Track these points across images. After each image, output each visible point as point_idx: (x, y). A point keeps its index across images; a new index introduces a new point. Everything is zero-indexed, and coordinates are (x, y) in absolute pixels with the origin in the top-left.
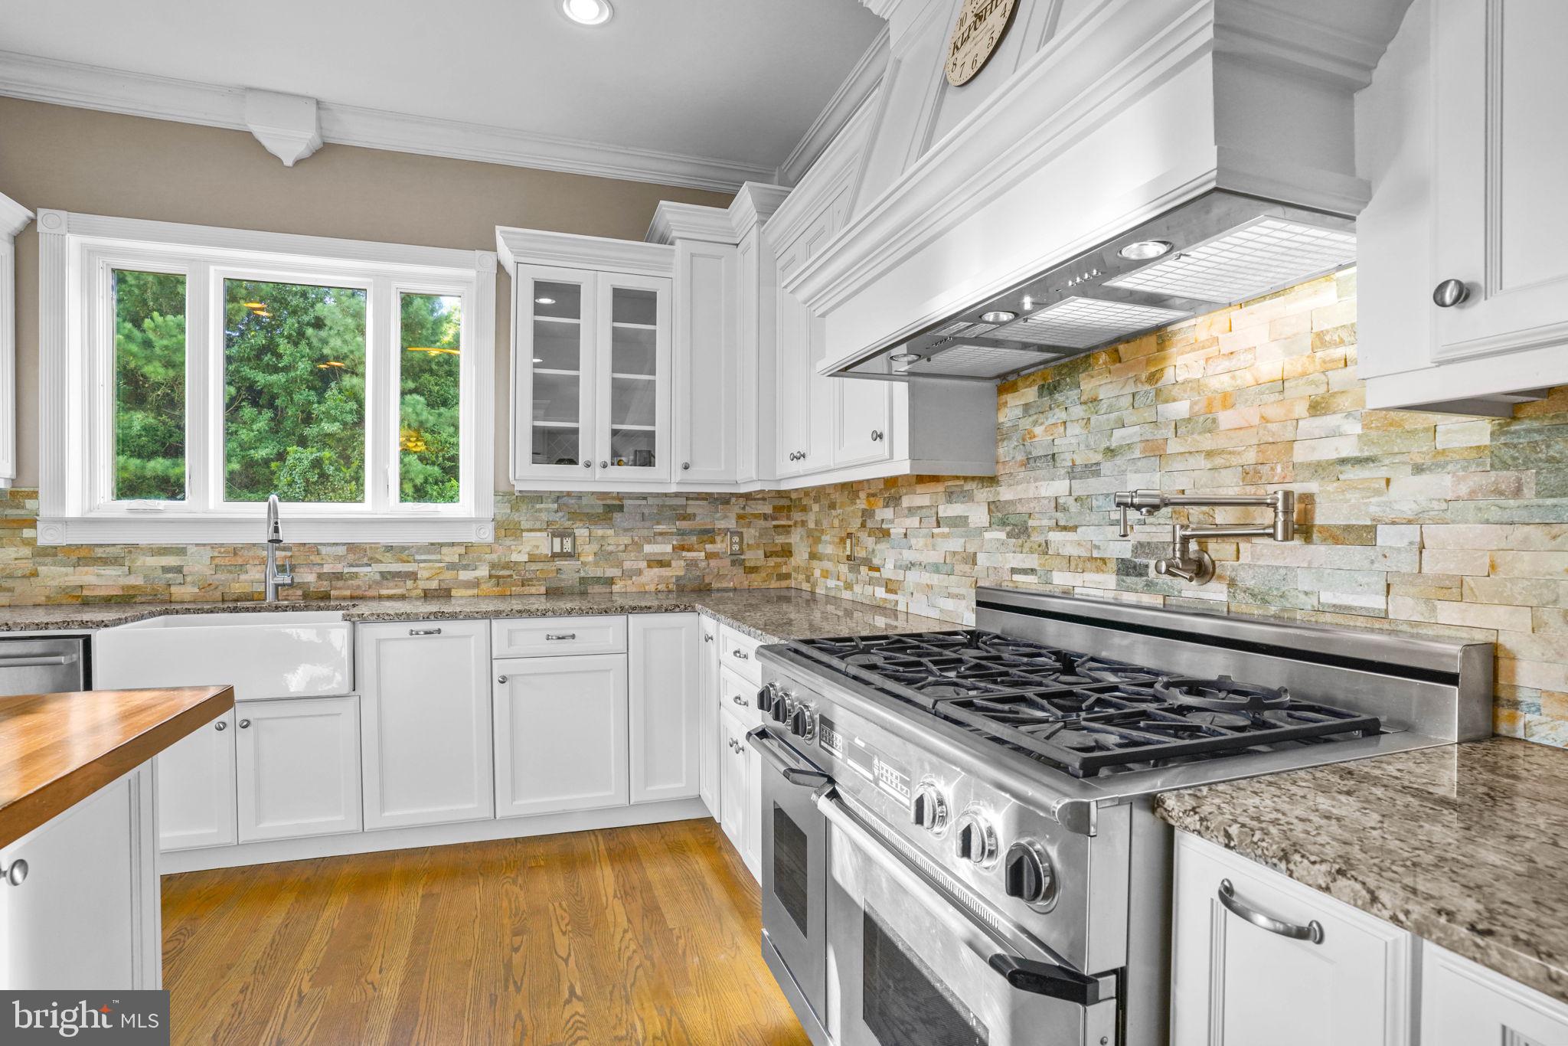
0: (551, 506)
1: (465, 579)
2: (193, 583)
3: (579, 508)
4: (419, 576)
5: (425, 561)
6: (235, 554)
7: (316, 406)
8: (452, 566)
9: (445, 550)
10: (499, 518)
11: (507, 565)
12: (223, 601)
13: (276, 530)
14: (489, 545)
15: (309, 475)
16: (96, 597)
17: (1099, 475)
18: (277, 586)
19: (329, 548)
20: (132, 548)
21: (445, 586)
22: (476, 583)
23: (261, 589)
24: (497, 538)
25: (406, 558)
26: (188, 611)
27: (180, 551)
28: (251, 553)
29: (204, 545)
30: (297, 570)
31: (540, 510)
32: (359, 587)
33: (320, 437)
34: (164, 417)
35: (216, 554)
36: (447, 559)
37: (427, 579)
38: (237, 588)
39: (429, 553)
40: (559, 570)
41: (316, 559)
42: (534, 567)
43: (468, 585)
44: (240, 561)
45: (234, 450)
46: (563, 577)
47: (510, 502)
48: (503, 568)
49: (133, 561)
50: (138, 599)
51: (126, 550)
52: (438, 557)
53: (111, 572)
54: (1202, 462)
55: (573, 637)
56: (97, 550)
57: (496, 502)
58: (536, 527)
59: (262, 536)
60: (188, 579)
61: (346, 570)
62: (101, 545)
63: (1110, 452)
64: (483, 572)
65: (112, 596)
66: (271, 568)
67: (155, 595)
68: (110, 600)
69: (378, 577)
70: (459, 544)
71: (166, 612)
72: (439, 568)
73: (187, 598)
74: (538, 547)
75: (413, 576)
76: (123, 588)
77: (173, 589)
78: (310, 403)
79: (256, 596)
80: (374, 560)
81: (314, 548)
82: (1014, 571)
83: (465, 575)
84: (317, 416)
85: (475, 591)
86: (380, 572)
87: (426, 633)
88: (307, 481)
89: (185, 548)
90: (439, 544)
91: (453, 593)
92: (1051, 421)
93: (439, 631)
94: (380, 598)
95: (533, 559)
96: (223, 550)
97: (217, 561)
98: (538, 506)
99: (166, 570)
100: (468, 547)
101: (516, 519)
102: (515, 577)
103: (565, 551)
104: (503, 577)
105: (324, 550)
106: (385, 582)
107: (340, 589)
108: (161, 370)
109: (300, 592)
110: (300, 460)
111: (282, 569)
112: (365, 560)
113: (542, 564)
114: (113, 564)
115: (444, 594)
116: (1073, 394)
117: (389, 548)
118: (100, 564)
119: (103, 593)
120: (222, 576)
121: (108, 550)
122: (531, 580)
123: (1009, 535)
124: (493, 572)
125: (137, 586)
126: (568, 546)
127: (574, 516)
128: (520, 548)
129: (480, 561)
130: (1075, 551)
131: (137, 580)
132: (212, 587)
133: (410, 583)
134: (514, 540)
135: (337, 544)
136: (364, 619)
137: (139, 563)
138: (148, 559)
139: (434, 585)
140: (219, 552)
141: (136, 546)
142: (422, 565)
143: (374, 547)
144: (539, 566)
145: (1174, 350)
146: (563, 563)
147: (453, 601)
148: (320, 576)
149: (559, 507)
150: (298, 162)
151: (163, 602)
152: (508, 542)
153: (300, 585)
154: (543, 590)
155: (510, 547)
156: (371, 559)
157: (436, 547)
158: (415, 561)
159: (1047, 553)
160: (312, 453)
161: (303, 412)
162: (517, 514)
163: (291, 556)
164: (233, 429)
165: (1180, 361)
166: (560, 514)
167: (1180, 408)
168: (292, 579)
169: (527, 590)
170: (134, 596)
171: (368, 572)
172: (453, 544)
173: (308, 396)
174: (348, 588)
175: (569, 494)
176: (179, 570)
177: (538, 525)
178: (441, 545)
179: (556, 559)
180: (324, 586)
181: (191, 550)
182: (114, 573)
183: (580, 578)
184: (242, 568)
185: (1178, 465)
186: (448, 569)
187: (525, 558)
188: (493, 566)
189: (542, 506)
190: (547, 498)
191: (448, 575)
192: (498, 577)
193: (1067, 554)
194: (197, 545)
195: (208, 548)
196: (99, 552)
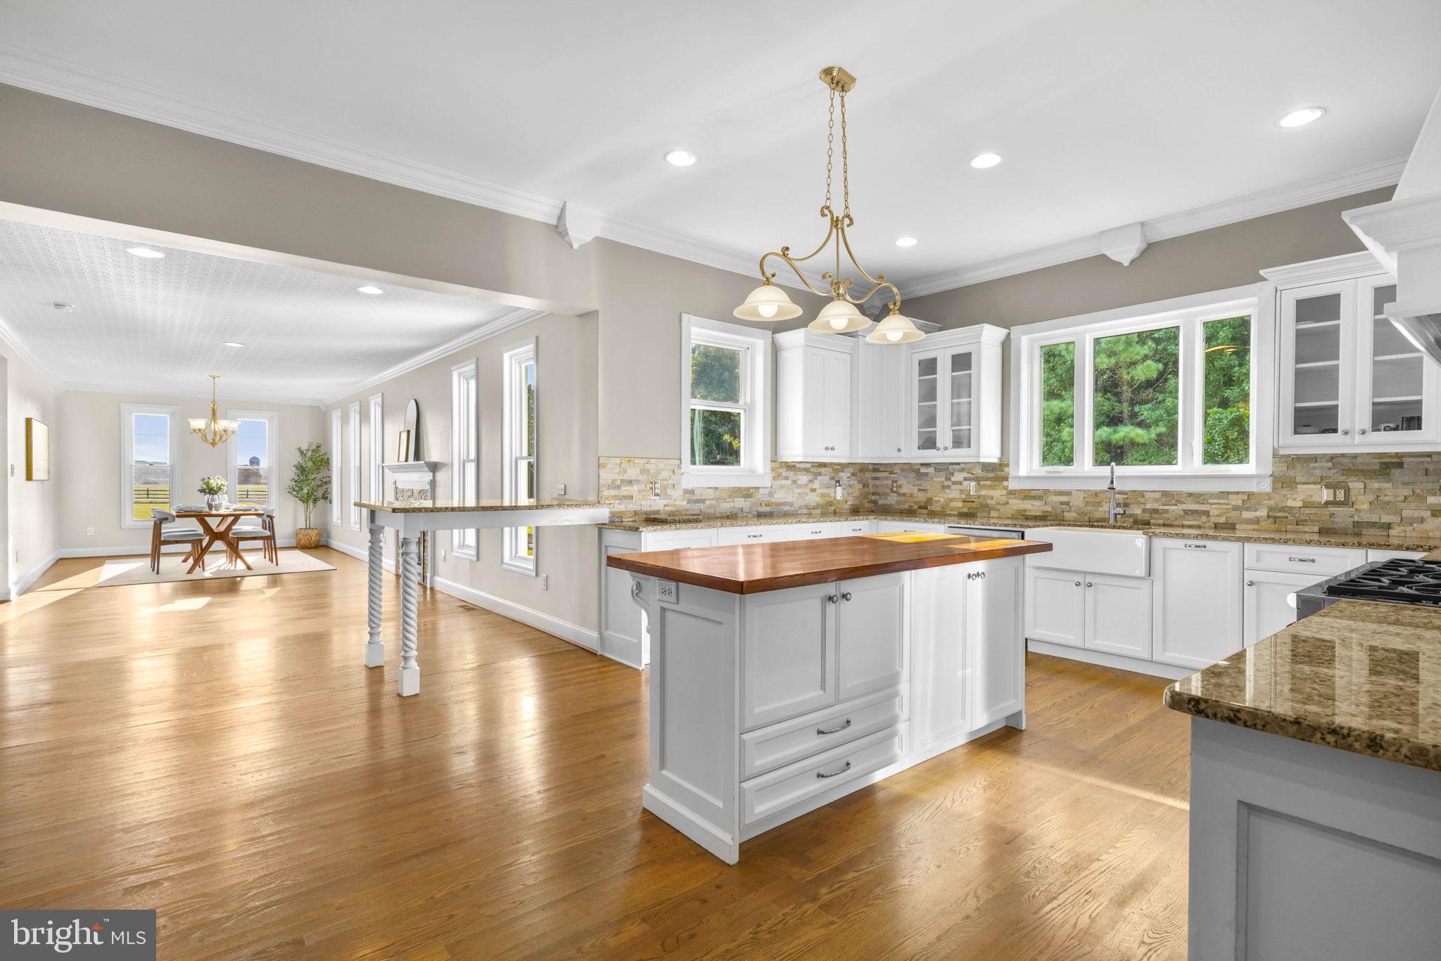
0: (1325, 464)
1: (1248, 517)
2: (1075, 511)
3: (1354, 465)
4: (1211, 514)
5: (1216, 504)
6: (1096, 496)
7: (1237, 368)
8: (1236, 508)
9: (1231, 497)
10: (1277, 474)
11: (1283, 509)
12: (1089, 522)
13: (1112, 482)
14: (1268, 494)
15: (1228, 433)
18: (1116, 515)
19: (1150, 494)
20: (1047, 491)
21: (1230, 521)
22: (1257, 521)
23: (1107, 516)
24: (1274, 489)
25: (1202, 501)
26: (1069, 525)
27: (1068, 493)
28: (1105, 496)
29: (1080, 490)
30: (1130, 506)
31: (1315, 468)
32: (1169, 519)
33: (1241, 397)
34: (1109, 394)
35: (1087, 496)
36: (1233, 503)
37: (1217, 516)
38: (1097, 515)
39: (1219, 498)
40: (1332, 515)
41: (1142, 500)
42: (1307, 511)
43: (1249, 522)
44: (1098, 500)
45: (1161, 416)
46: (1336, 520)
47: (1286, 462)
48: (1280, 511)
49: (1047, 498)
50: (1049, 518)
51: (1044, 492)
52: (1226, 501)
53: (1038, 503)
55: (1313, 561)
56: (1032, 492)
57: (1274, 463)
58: (1310, 481)
59: (1105, 486)
60: (1073, 508)
61: (1161, 508)
62: (1033, 490)
64: (1262, 513)
66: (1113, 504)
67: (1057, 516)
68: (1037, 516)
69: (1182, 513)
70: (1243, 493)
71: (1059, 525)
72: (1227, 509)
73: (1072, 519)
74: (1311, 496)
75: (1207, 513)
76: (1043, 512)
77: (1065, 514)
78: (1232, 367)
79: (1105, 520)
80: (1179, 502)
81: (1141, 494)
83: (1246, 515)
84: (1239, 378)
85: (1256, 527)
86: (1184, 510)
87: (1196, 547)
88: (1227, 439)
89: (1072, 492)
90: (1227, 492)
91: (1237, 526)
93: (1205, 547)
94: (1183, 526)
95: (1306, 505)
96: (1090, 493)
97: (1087, 499)
98: (1312, 465)
99: (1062, 503)
100: (1250, 495)
101: (1292, 475)
102: (1290, 518)
103: (1338, 499)
104: (1280, 517)
105: (1147, 495)
106: (1187, 516)
107: (1157, 519)
108: (1106, 360)
109: (1132, 520)
110: (1220, 420)
111: (1118, 505)
112: (1174, 502)
113: (1315, 509)
114: (1038, 499)
115: (1231, 527)
117: (1190, 495)
118: (1033, 499)
119: (1034, 514)
120: (1089, 508)
121: (1037, 492)
122: (1305, 521)
124: (1271, 514)
125: (1048, 511)
126: (1341, 496)
127: (1349, 472)
128: (1295, 496)
129: (1260, 505)
131: (1048, 508)
132: (1085, 513)
133: (1204, 518)
134: (1290, 490)
135: (1155, 491)
136: (1155, 535)
137: (1050, 499)
138: (1054, 497)
139: (1223, 520)
141: (1048, 490)
142: (1213, 506)
143: (1179, 493)
144: (1313, 511)
146: (1337, 509)
147: (1237, 531)
148: (1144, 511)
149: (1333, 465)
150: (1132, 262)
151: (1060, 520)
152: (1284, 492)
153: (1131, 516)
154: (1316, 529)
155: (1286, 495)
156: (1177, 501)
157: (1225, 494)
158: (1208, 503)
160: (1231, 413)
161: (1224, 376)
162: (1293, 471)
163: (1127, 498)
164: (1160, 398)
166: (1334, 471)
168: (1125, 511)
169: (1300, 528)
170: (1047, 516)
171: (1176, 509)
172: (1238, 493)
173: (1230, 360)
174: (1162, 519)
175: (1343, 455)
176: (1067, 504)
177: (1312, 479)
178: (1229, 493)
179: (1329, 506)
180: (1146, 517)
181: (1074, 493)
182: (1039, 504)
183: (1354, 522)
184: (1099, 504)
186: (1233, 510)
187: (1300, 504)
188: (1271, 509)
189: (1317, 465)
190: (1321, 458)
191: (1234, 514)
192: (1275, 518)
194: (1077, 490)
195: (1082, 492)
196: (1033, 493)
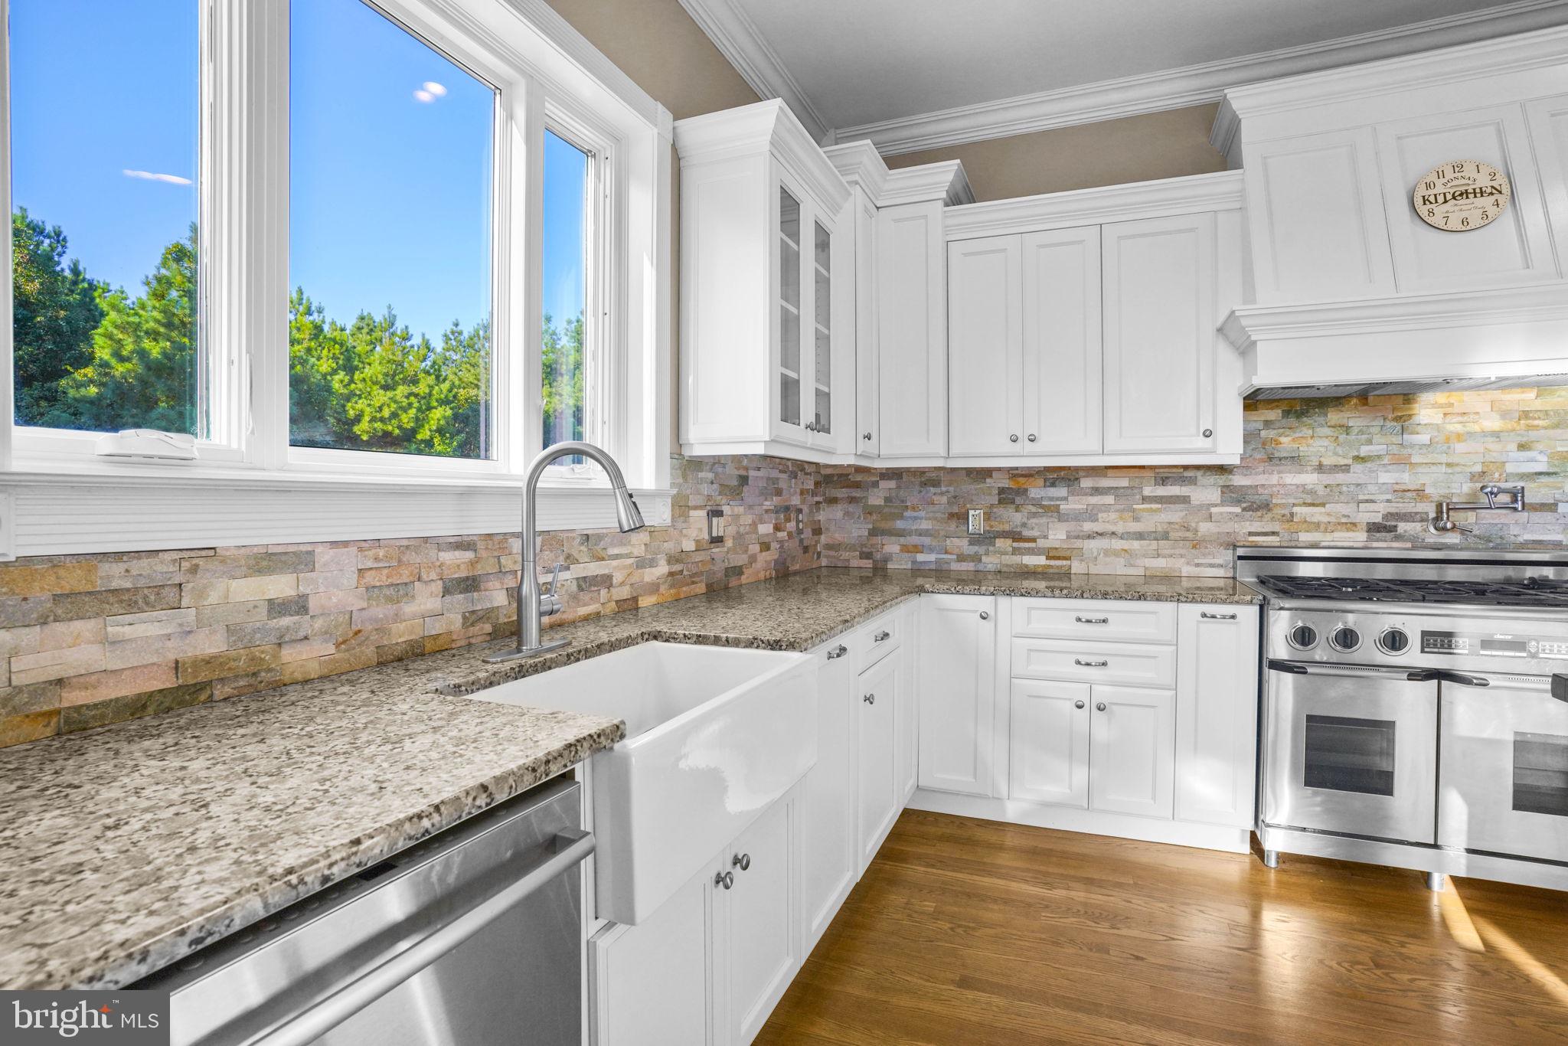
1: (650, 580)
2: (326, 633)
4: (615, 581)
6: (399, 561)
8: (640, 563)
9: (634, 538)
11: (679, 557)
14: (667, 529)
16: (105, 704)
17: (1349, 472)
20: (199, 559)
22: (658, 586)
24: (673, 519)
25: (601, 554)
27: (298, 560)
28: (425, 556)
29: (345, 544)
30: (483, 586)
35: (370, 564)
36: (636, 552)
37: (620, 584)
38: (401, 634)
40: (713, 561)
42: (697, 557)
43: (652, 588)
44: (406, 576)
48: (677, 561)
49: (201, 594)
51: (186, 565)
53: (150, 626)
54: (1443, 469)
57: (672, 468)
60: (317, 625)
62: (119, 556)
63: (1358, 458)
64: (664, 568)
65: (151, 694)
67: (254, 674)
68: (144, 707)
72: (630, 566)
74: (701, 530)
75: (606, 581)
76: (177, 669)
77: (289, 654)
79: (429, 647)
82: (1251, 534)
85: (656, 597)
89: (311, 553)
91: (640, 602)
92: (1297, 435)
95: (697, 547)
96: (381, 553)
97: (370, 578)
99: (278, 608)
100: (651, 532)
101: (686, 492)
102: (684, 572)
103: (719, 534)
104: (676, 573)
114: (150, 605)
116: (1321, 419)
118: (116, 608)
119: (126, 689)
120: (380, 611)
121: (138, 566)
122: (695, 575)
123: (1244, 509)
124: (670, 568)
125: (215, 657)
126: (721, 528)
128: (689, 532)
129: (660, 552)
130: (1326, 519)
131: (211, 644)
132: (361, 637)
133: (604, 594)
134: (684, 521)
137: (213, 597)
139: (626, 593)
140: (376, 559)
142: (615, 563)
143: (570, 537)
144: (702, 556)
145: (1416, 405)
146: (716, 550)
152: (680, 524)
155: (682, 531)
158: (609, 558)
159: (1292, 521)
165: (1423, 412)
166: (715, 486)
167: (1424, 438)
176: (299, 605)
177: (700, 501)
179: (712, 546)
181: (323, 556)
184: (408, 590)
185: (1420, 470)
186: (637, 567)
187: (693, 546)
188: (669, 559)
191: (637, 576)
192: (673, 575)
193: (1316, 521)
194: (334, 544)
195: (353, 550)
196: (115, 576)
